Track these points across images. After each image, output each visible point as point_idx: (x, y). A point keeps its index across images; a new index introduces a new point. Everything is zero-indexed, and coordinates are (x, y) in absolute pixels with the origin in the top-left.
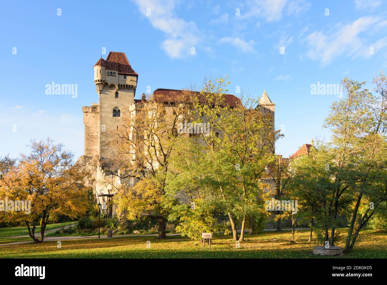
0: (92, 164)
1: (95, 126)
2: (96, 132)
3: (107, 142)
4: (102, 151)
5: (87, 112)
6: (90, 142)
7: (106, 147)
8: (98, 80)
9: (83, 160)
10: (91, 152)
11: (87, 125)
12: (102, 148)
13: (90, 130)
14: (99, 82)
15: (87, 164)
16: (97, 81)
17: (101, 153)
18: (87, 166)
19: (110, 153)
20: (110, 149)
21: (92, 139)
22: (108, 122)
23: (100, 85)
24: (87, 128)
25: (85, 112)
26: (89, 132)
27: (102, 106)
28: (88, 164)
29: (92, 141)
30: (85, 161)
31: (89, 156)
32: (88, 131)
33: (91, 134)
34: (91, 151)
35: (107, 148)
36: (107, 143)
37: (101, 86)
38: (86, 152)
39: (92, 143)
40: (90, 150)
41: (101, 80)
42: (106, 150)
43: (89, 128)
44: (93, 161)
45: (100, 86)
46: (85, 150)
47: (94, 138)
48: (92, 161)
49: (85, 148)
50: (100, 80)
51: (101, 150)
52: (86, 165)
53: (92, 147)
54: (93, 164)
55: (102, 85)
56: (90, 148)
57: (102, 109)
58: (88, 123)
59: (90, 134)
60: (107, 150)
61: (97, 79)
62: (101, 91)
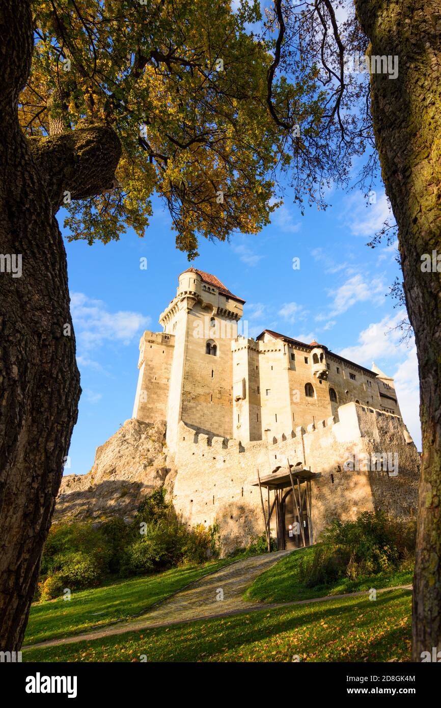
0: (153, 438)
1: (163, 367)
2: (166, 378)
3: (194, 394)
4: (185, 411)
5: (153, 342)
6: (153, 396)
7: (192, 404)
8: (190, 292)
9: (136, 427)
10: (152, 415)
11: (150, 363)
12: (185, 403)
13: (155, 373)
14: (191, 296)
15: (143, 436)
16: (188, 292)
17: (182, 413)
18: (141, 441)
19: (198, 415)
20: (198, 408)
21: (156, 390)
22: (197, 361)
23: (190, 300)
24: (148, 368)
25: (149, 342)
26: (152, 376)
27: (190, 333)
28: (146, 438)
29: (156, 393)
30: (140, 431)
31: (147, 421)
32: (150, 373)
33: (156, 381)
34: (151, 412)
35: (194, 405)
36: (194, 397)
37: (192, 303)
38: (141, 413)
39: (155, 396)
40: (150, 410)
41: (195, 293)
42: (191, 408)
43: (152, 369)
44: (156, 432)
45: (190, 303)
46: (140, 408)
47: (160, 388)
48: (154, 432)
49: (141, 406)
50: (193, 293)
51: (182, 408)
52: (140, 438)
53: (154, 404)
54: (156, 439)
55: (193, 301)
56: (150, 406)
57: (190, 338)
58: (151, 361)
59: (152, 381)
60: (194, 410)
61: (188, 290)
62: (191, 310)
